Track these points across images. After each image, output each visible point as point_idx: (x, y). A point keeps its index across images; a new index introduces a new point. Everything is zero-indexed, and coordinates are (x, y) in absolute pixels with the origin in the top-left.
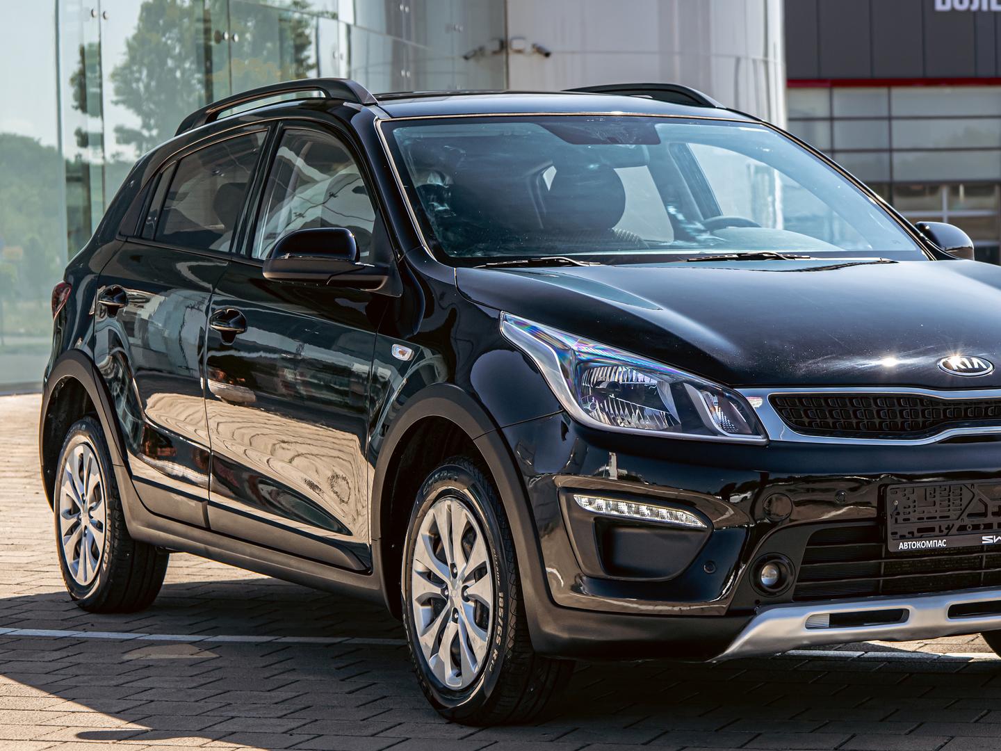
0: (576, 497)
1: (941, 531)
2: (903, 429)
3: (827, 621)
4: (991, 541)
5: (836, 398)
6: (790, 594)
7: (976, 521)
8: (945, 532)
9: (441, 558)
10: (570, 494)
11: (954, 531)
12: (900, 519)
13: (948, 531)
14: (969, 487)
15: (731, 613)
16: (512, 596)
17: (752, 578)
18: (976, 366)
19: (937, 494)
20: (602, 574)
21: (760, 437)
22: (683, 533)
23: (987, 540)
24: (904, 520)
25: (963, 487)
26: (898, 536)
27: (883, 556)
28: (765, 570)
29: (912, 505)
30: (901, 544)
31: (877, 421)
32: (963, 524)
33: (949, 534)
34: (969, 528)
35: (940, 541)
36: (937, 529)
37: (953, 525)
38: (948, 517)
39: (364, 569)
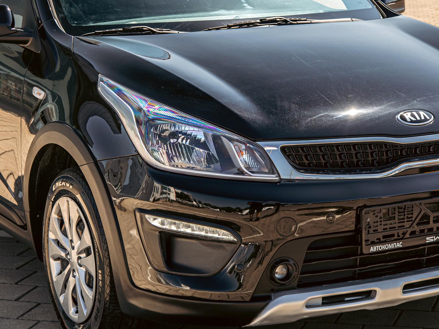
0: (147, 216)
1: (398, 236)
2: (373, 165)
3: (320, 301)
4: (432, 240)
5: (327, 146)
6: (295, 283)
7: (422, 227)
8: (401, 236)
9: (65, 233)
10: (142, 214)
11: (407, 235)
12: (371, 231)
13: (403, 235)
14: (418, 205)
15: (254, 299)
16: (107, 273)
17: (268, 274)
18: (423, 118)
19: (396, 212)
20: (165, 269)
21: (274, 176)
22: (221, 244)
23: (430, 239)
24: (374, 231)
25: (414, 206)
26: (369, 242)
27: (359, 253)
28: (278, 270)
29: (379, 220)
30: (372, 248)
31: (355, 160)
32: (413, 230)
33: (404, 238)
34: (418, 232)
35: (398, 243)
36: (396, 235)
37: (407, 231)
38: (404, 226)
39: (23, 224)
